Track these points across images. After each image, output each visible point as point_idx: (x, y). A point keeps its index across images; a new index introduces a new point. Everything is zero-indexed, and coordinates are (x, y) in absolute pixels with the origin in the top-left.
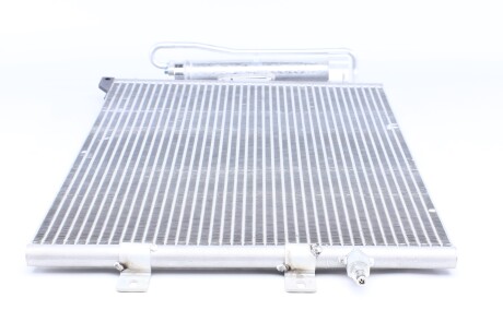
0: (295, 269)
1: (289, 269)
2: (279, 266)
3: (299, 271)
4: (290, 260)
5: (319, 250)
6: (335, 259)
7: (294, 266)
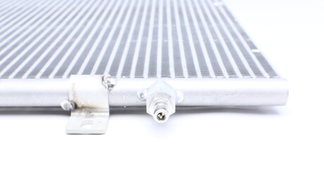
0: (83, 107)
1: (76, 107)
2: (64, 103)
3: (89, 110)
4: (74, 95)
5: (113, 81)
6: (133, 94)
7: (81, 103)
